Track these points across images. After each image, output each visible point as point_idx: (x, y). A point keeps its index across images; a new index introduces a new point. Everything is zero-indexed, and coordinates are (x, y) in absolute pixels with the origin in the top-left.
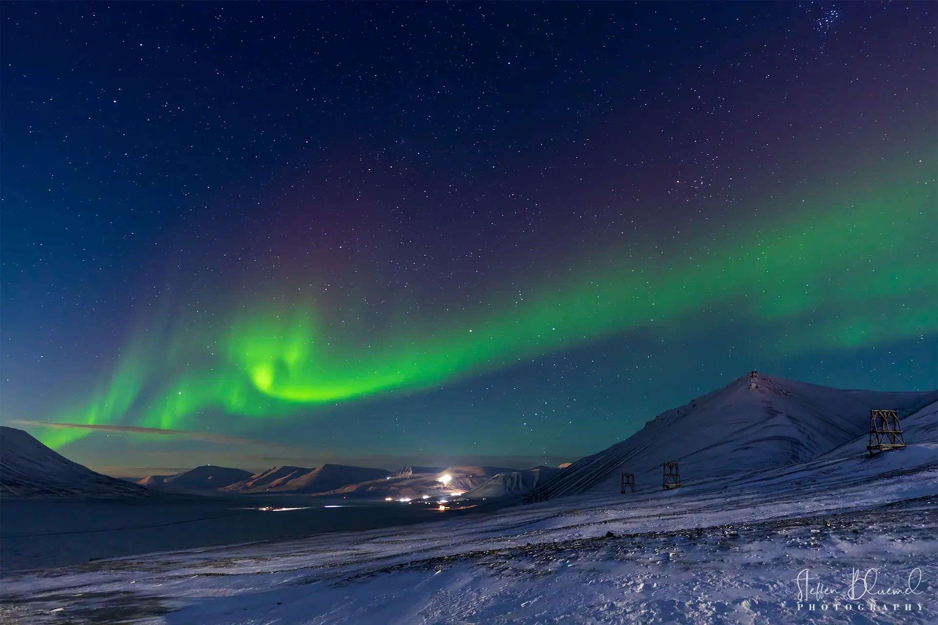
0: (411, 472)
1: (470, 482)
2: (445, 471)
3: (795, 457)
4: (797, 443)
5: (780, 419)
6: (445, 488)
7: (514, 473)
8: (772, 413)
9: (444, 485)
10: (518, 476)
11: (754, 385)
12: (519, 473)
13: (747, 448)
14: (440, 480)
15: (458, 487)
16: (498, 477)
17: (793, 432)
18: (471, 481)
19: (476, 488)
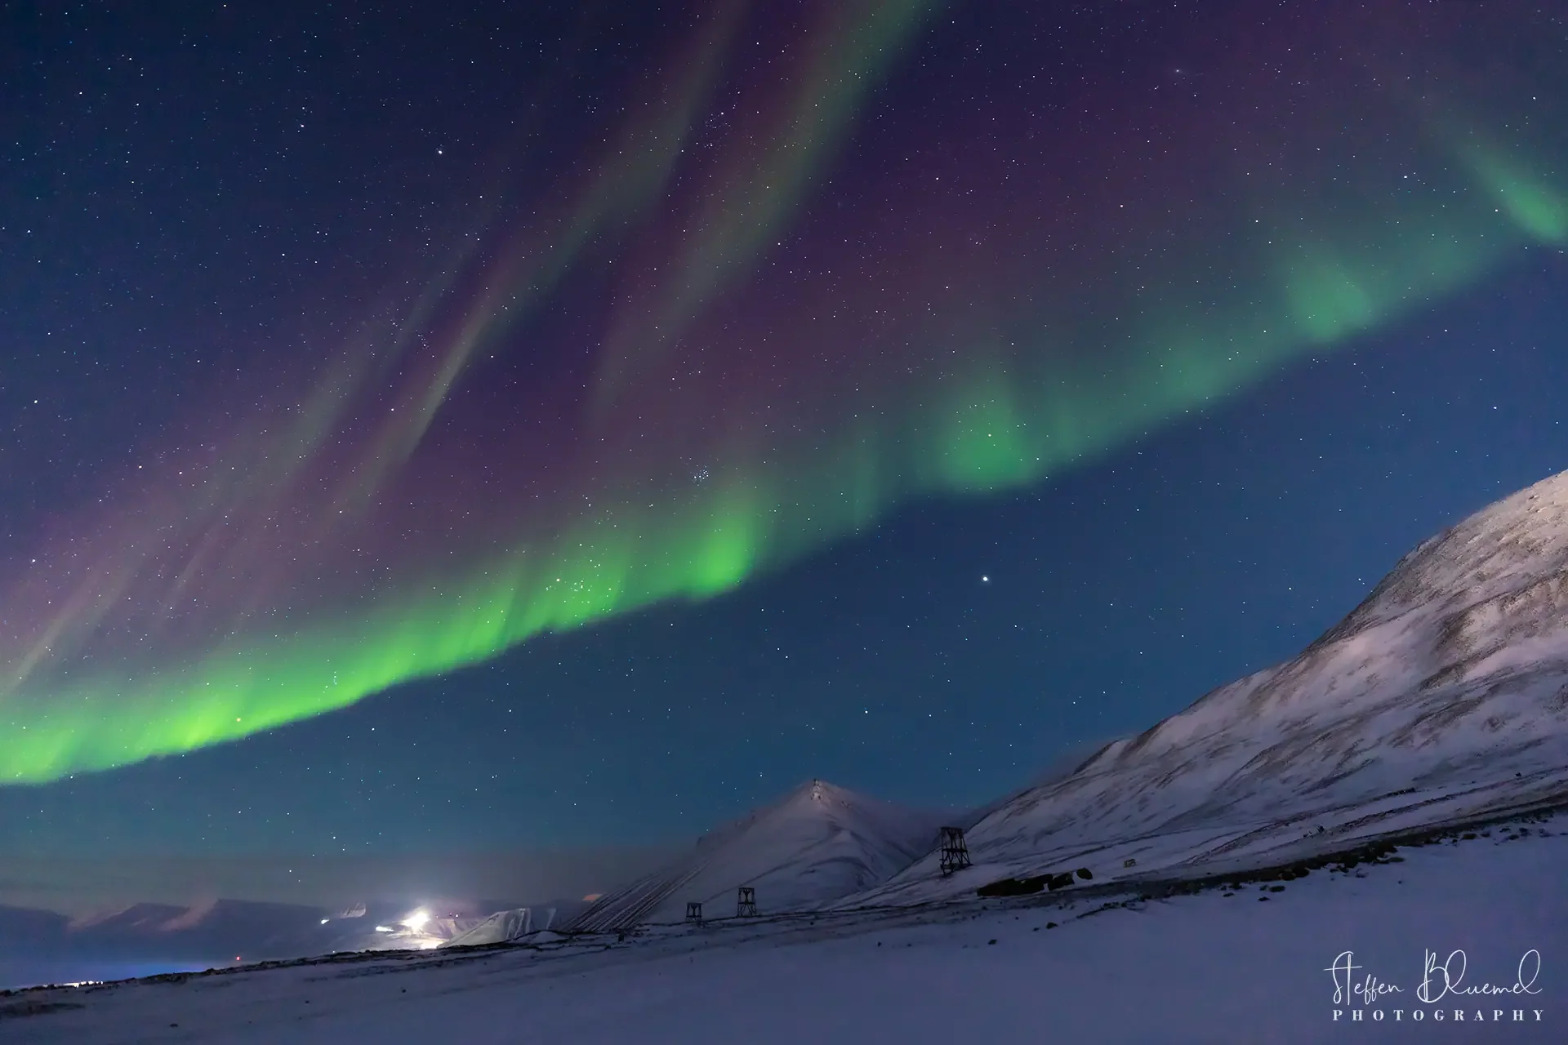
0: (365, 911)
1: (454, 925)
2: (419, 908)
3: (860, 883)
4: (861, 865)
5: (844, 836)
6: (414, 937)
7: (521, 909)
8: (835, 829)
9: (412, 931)
10: (525, 917)
11: (816, 795)
12: (528, 909)
13: (813, 872)
14: (406, 923)
15: (435, 935)
16: (498, 916)
17: (854, 851)
18: (456, 924)
19: (462, 933)
